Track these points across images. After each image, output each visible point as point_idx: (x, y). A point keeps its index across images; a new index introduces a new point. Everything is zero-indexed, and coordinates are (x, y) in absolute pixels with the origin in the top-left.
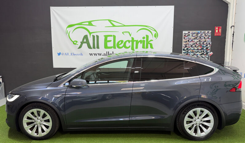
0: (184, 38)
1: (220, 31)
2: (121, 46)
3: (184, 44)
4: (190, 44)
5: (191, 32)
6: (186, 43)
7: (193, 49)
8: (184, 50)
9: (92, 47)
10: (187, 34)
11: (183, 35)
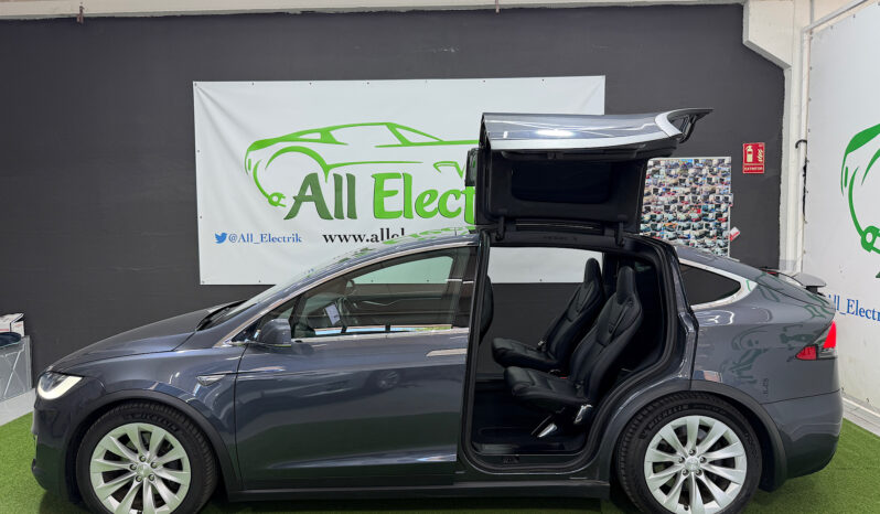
1: (760, 157)
2: (429, 208)
4: (663, 202)
5: (662, 163)
7: (671, 217)
9: (332, 214)
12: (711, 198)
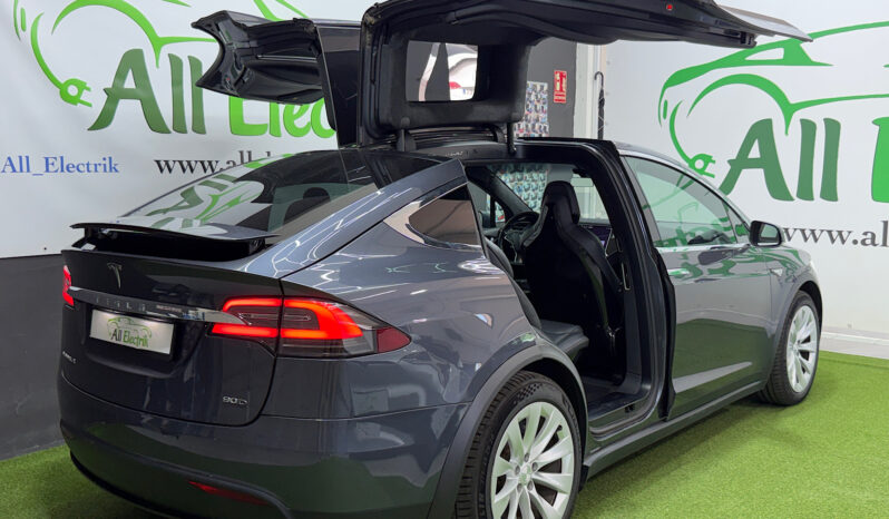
1: (564, 85)
2: (300, 123)
9: (170, 129)
12: (537, 125)
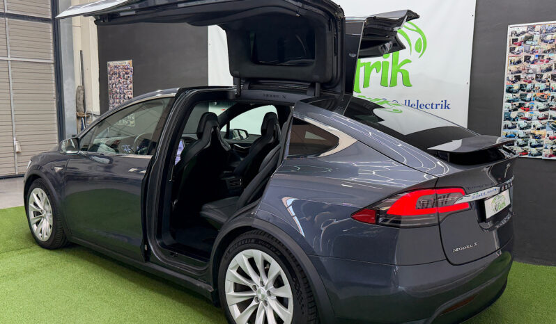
0: (512, 50)
3: (509, 69)
4: (535, 71)
5: (538, 28)
6: (520, 66)
7: (543, 86)
8: (509, 90)
10: (523, 36)
11: (509, 39)
